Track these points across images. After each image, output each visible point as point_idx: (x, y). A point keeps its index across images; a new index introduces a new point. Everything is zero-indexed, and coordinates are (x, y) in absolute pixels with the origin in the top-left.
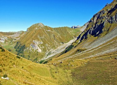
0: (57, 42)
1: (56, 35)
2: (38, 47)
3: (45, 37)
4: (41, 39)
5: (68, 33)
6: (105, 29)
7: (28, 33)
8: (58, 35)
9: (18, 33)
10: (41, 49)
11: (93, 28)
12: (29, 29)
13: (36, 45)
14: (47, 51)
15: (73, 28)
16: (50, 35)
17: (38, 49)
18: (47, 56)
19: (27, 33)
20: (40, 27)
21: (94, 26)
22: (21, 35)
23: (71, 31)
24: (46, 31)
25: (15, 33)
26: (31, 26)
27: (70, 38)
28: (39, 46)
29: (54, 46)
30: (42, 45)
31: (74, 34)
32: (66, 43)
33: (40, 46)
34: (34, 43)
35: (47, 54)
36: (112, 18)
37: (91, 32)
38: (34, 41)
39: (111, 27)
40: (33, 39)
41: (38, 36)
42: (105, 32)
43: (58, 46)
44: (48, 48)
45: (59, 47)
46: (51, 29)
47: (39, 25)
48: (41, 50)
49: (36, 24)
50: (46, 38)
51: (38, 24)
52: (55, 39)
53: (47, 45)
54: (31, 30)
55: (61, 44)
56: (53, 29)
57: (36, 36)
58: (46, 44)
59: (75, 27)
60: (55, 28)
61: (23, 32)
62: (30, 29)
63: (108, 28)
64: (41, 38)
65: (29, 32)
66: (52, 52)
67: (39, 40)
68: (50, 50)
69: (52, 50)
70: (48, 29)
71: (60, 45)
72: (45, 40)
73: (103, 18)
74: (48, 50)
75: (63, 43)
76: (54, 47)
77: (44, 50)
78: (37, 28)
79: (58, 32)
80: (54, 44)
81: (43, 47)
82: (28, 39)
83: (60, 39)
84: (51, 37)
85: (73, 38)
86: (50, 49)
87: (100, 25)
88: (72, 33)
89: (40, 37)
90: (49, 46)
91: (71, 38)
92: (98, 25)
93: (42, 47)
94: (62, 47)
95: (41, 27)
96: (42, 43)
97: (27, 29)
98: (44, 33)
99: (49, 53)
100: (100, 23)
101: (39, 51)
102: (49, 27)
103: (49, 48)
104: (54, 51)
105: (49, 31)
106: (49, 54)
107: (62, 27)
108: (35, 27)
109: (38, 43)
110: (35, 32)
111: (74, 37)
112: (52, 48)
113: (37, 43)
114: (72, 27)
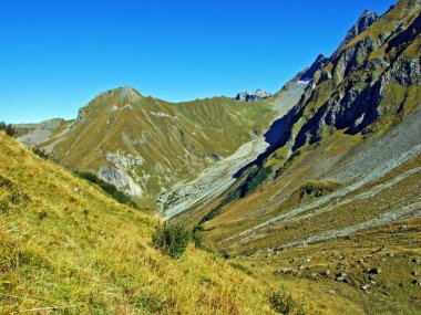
0: (196, 154)
1: (189, 130)
2: (129, 177)
3: (148, 139)
4: (137, 147)
5: (229, 118)
6: (388, 107)
7: (83, 127)
8: (193, 128)
9: (44, 126)
10: (140, 183)
11: (338, 104)
12: (87, 112)
13: (120, 171)
14: (163, 190)
15: (243, 98)
16: (165, 131)
17: (128, 187)
18: (166, 208)
19: (80, 125)
20: (126, 101)
21: (341, 97)
22: (58, 135)
23: (239, 114)
24: (152, 117)
25: (34, 129)
26: (94, 101)
27: (240, 136)
28: (130, 174)
29: (185, 171)
30: (141, 170)
31: (251, 123)
32: (225, 155)
33: (133, 172)
34: (111, 165)
35: (164, 200)
36: (408, 68)
37: (334, 117)
38: (109, 155)
39: (409, 99)
40: (106, 149)
41: (125, 138)
42: (389, 119)
43: (198, 170)
44: (164, 181)
45: (202, 175)
46: (168, 107)
47: (123, 95)
48: (142, 187)
49: (110, 92)
50: (153, 141)
51: (118, 91)
52: (185, 146)
53: (159, 167)
54: (94, 116)
55: (209, 160)
56: (174, 109)
57: (117, 138)
58: (155, 164)
59: (248, 97)
60: (180, 105)
61: (63, 122)
62: (91, 110)
63: (398, 102)
64: (135, 142)
65: (86, 124)
66: (182, 193)
67: (128, 152)
68: (175, 188)
69: (179, 184)
70: (157, 109)
71: (206, 165)
72: (151, 151)
73: (373, 68)
74: (167, 187)
75: (215, 157)
76: (185, 174)
77: (151, 187)
78: (116, 108)
79: (193, 118)
80: (183, 163)
81: (147, 177)
82: (85, 150)
83: (202, 141)
84: (171, 139)
85: (249, 138)
86: (173, 182)
87: (365, 91)
88: (244, 120)
89: (132, 138)
90: (169, 170)
91: (243, 138)
92: (357, 92)
93: (141, 175)
94: (213, 171)
95: (131, 103)
96: (140, 160)
97: (80, 112)
98: (144, 123)
99: (170, 198)
100: (364, 85)
101: (132, 193)
102: (159, 101)
103: (168, 179)
104: (189, 188)
105: (163, 114)
106: (173, 200)
107: (207, 99)
108: (109, 103)
109: (125, 164)
110: (112, 120)
111: (251, 133)
112: (180, 176)
113: (123, 161)
114: (238, 98)
